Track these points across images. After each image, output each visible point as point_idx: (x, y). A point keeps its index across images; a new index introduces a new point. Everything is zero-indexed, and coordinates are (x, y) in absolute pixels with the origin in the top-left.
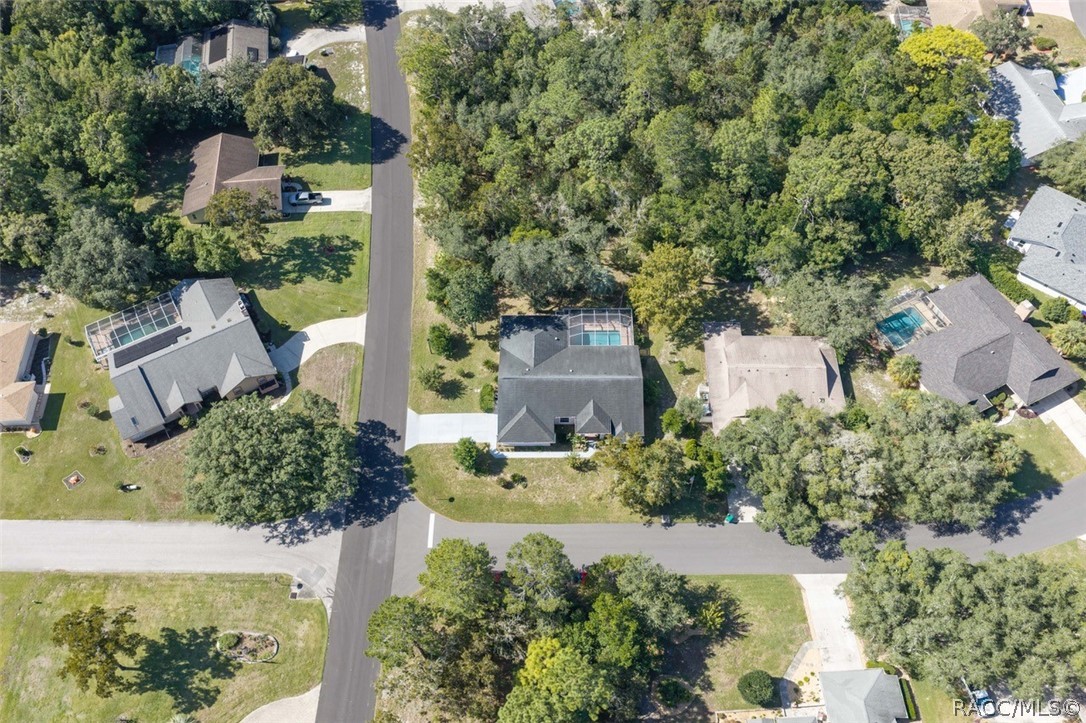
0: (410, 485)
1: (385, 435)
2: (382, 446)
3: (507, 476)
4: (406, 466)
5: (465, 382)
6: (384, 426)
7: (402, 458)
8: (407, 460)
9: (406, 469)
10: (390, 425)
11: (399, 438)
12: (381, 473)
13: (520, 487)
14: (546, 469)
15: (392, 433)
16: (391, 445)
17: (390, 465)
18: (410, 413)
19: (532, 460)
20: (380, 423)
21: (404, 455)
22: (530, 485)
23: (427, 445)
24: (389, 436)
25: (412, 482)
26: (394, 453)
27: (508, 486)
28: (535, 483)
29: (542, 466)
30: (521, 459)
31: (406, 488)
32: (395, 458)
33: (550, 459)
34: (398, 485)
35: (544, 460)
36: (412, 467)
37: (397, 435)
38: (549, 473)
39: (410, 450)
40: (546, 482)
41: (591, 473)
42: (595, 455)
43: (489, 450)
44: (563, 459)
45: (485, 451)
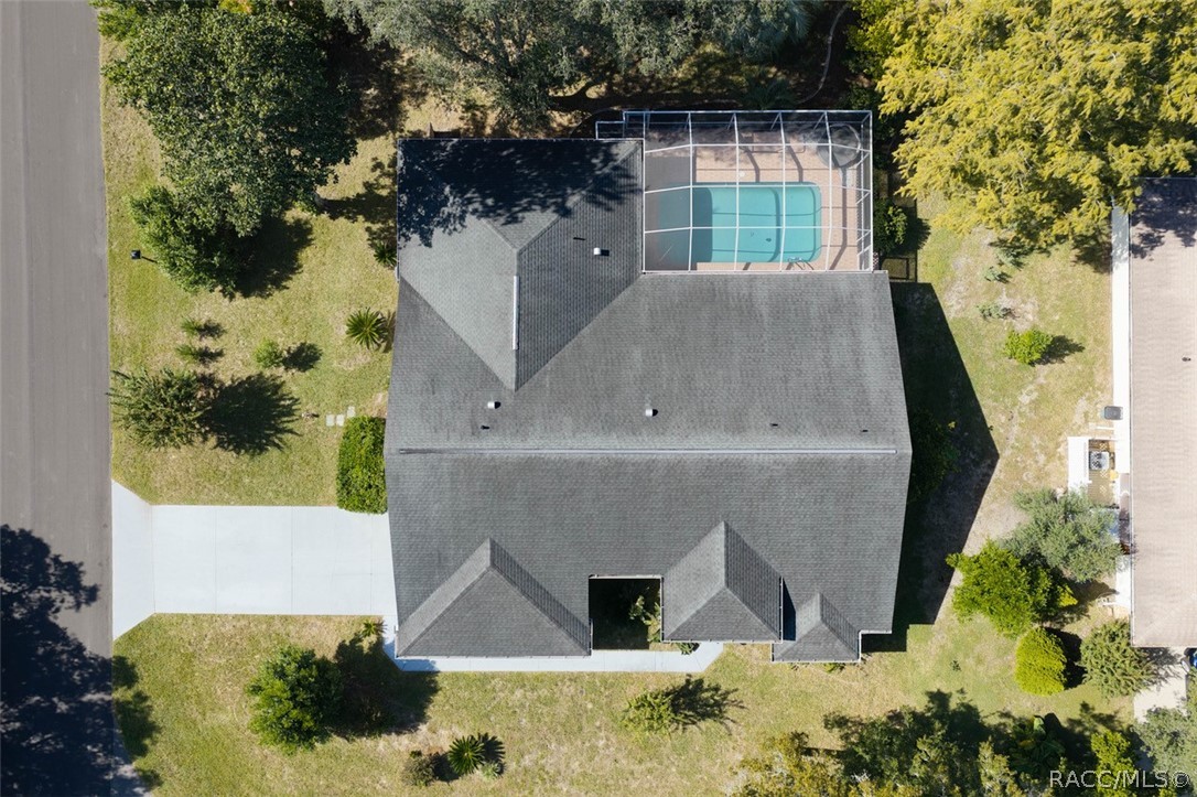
0: (139, 763)
1: (46, 584)
2: (42, 614)
3: (439, 733)
4: (121, 694)
5: (294, 382)
6: (40, 548)
7: (105, 663)
8: (119, 671)
9: (122, 706)
10: (63, 547)
11: (92, 594)
12: (40, 719)
13: (480, 776)
14: (562, 709)
15: (70, 576)
16: (68, 618)
17: (72, 692)
18: (122, 497)
19: (519, 680)
20: (25, 535)
21: (110, 653)
22: (511, 766)
23: (183, 617)
24: (60, 587)
25: (143, 751)
26: (80, 648)
27: (443, 768)
28: (527, 761)
29: (551, 701)
30: (484, 678)
31: (127, 770)
32: (85, 663)
33: (575, 678)
34: (100, 760)
35: (555, 680)
36: (141, 697)
37: (87, 581)
38: (572, 727)
39: (131, 637)
40: (560, 755)
41: (703, 724)
42: (721, 663)
43: (380, 642)
44: (616, 676)
45: (366, 644)
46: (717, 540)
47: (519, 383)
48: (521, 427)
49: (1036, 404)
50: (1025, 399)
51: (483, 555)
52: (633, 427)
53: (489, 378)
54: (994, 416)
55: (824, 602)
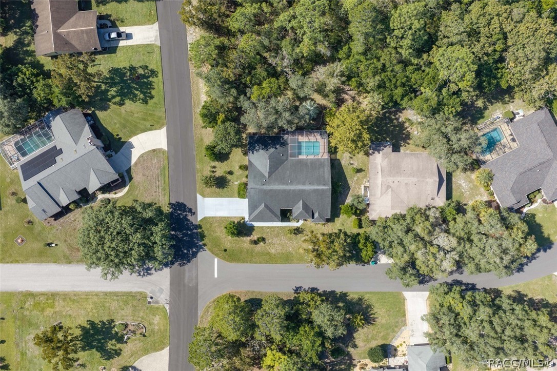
0: (203, 242)
1: (186, 211)
2: (185, 217)
3: (255, 236)
4: (199, 230)
5: (229, 177)
6: (185, 205)
7: (197, 225)
8: (200, 227)
9: (200, 233)
10: (189, 205)
11: (194, 213)
12: (185, 235)
13: (262, 243)
14: (276, 232)
15: (190, 210)
16: (190, 217)
17: (191, 230)
18: (199, 197)
19: (268, 227)
20: (182, 203)
21: (198, 224)
22: (267, 242)
23: (210, 217)
24: (188, 212)
25: (203, 240)
26: (192, 223)
27: (256, 242)
28: (270, 241)
29: (274, 231)
30: (262, 227)
31: (201, 243)
32: (193, 225)
33: (278, 227)
34: (196, 242)
35: (275, 227)
36: (203, 231)
37: (193, 211)
38: (277, 236)
39: (201, 220)
40: (275, 240)
41: (300, 235)
42: (303, 224)
43: (244, 221)
44: (285, 227)
45: (242, 222)
46: (301, 202)
47: (269, 177)
48: (269, 184)
49: (357, 180)
50: (355, 179)
51: (263, 205)
52: (287, 184)
53: (264, 176)
54: (350, 182)
55: (319, 213)
